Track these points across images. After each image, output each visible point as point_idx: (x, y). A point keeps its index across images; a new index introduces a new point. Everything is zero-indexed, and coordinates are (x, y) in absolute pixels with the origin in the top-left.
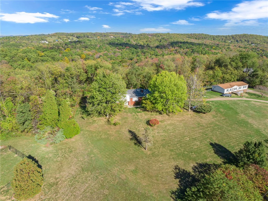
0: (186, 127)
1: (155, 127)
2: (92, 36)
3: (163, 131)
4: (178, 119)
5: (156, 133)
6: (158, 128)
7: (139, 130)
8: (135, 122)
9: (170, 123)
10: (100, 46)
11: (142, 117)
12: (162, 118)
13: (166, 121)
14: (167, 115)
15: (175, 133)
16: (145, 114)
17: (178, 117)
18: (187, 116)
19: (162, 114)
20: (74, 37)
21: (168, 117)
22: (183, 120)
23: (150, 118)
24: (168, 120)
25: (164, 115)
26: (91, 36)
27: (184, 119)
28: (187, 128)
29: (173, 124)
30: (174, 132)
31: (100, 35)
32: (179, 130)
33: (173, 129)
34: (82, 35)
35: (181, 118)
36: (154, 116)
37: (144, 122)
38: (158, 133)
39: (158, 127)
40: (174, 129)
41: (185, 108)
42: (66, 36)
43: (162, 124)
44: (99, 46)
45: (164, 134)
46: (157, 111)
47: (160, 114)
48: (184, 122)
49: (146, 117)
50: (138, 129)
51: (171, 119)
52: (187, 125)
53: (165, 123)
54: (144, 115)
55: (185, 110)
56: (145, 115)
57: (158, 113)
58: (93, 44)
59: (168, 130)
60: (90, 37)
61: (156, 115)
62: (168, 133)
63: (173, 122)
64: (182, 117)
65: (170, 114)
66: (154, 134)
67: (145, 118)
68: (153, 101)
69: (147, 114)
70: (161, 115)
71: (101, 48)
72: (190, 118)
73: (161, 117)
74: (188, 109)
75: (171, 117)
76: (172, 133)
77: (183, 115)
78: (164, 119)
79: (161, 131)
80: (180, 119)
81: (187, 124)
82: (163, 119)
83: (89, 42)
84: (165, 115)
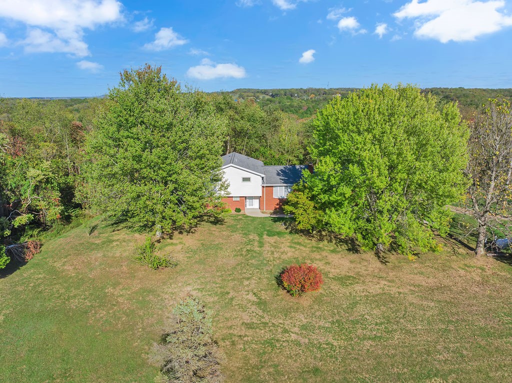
0: (450, 322)
1: (306, 300)
2: (300, 94)
3: (333, 323)
4: (419, 279)
5: (296, 329)
6: (316, 307)
7: (232, 299)
8: (238, 265)
9: (381, 291)
10: (308, 108)
11: (273, 253)
12: (352, 266)
13: (364, 282)
14: (379, 257)
15: (385, 347)
16: (295, 243)
17: (422, 273)
18: (462, 272)
19: (357, 251)
20: (267, 95)
21: (379, 264)
22: (441, 288)
23: (304, 258)
24: (376, 280)
25: (364, 256)
26: (298, 93)
27: (447, 282)
28: (451, 327)
29: (392, 299)
30: (381, 337)
31: (315, 92)
32: (408, 332)
33: (381, 324)
34: (282, 92)
35: (435, 277)
36: (324, 254)
37: (271, 271)
38: (304, 327)
39: (318, 300)
40: (389, 322)
41: (460, 242)
42: (253, 94)
43: (343, 290)
44: (306, 108)
45: (331, 340)
46: (341, 241)
47: (349, 250)
48: (447, 296)
49: (289, 254)
50: (231, 294)
51: (391, 274)
52: (457, 314)
53: (358, 287)
54: (288, 244)
55: (462, 250)
56: (291, 247)
57: (345, 247)
58: (295, 104)
59: (358, 322)
60: (296, 95)
61: (333, 251)
62: (351, 339)
63: (394, 290)
64: (440, 275)
65: (392, 258)
66: (286, 331)
67: (284, 257)
68: (322, 196)
69: (299, 244)
70: (353, 256)
71: (309, 112)
72: (479, 284)
73: (351, 262)
74: (474, 246)
75: (394, 268)
76: (368, 344)
77: (444, 268)
78: (358, 274)
79: (322, 323)
80: (431, 281)
81: (454, 310)
82: (357, 270)
83: (289, 101)
84: (370, 256)
